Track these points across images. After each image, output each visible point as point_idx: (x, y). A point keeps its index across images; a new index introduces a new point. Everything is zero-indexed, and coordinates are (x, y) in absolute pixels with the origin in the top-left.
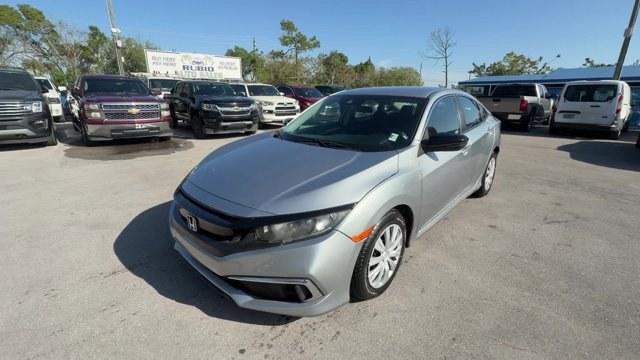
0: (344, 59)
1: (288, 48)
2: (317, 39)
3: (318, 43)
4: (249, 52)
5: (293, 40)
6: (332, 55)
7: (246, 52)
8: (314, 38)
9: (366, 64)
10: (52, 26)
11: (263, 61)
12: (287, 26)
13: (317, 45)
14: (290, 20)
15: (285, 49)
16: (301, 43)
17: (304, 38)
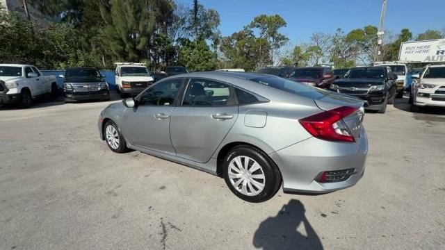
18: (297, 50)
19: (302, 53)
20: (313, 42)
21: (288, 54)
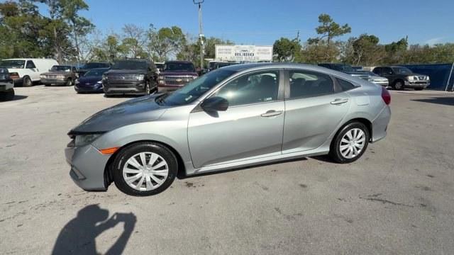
0: (373, 40)
1: (322, 35)
2: (349, 26)
3: (350, 28)
4: (291, 40)
5: (327, 29)
6: (362, 37)
7: (288, 41)
8: (346, 25)
9: (399, 43)
10: (184, 36)
11: (300, 47)
12: (324, 19)
13: (348, 30)
14: (327, 14)
15: (320, 36)
16: (334, 30)
17: (337, 26)
18: (111, 41)
19: (119, 44)
20: (126, 34)
21: (99, 44)
